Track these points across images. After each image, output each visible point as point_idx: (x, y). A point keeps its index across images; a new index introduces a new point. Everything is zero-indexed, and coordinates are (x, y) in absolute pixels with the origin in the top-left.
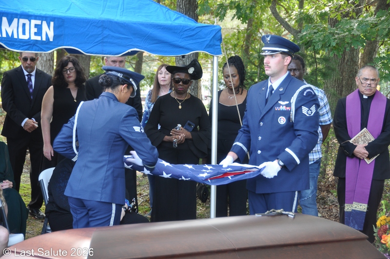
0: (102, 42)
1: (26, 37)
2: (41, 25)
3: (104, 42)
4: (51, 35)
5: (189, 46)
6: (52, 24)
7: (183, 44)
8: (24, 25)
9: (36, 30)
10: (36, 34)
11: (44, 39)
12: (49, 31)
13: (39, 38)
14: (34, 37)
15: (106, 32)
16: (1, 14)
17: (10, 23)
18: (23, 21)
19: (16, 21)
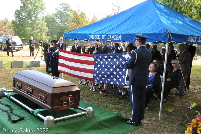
0: (131, 39)
1: (115, 39)
3: (132, 39)
6: (120, 36)
7: (153, 39)
9: (117, 37)
10: (117, 38)
11: (119, 39)
12: (120, 38)
13: (118, 39)
14: (117, 39)
15: (132, 37)
16: (111, 35)
17: (113, 36)
18: (115, 36)
19: (114, 35)
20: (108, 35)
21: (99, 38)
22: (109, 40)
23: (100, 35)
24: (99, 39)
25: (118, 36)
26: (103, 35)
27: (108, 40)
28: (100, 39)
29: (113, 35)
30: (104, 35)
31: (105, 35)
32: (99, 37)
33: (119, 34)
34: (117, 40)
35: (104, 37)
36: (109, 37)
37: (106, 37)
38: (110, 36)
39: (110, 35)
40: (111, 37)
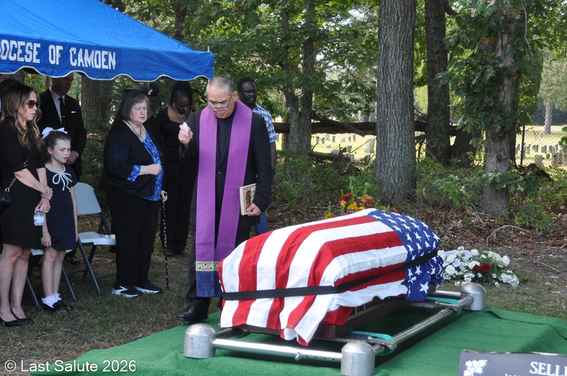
1: (99, 67)
2: (108, 56)
4: (114, 63)
5: (195, 72)
6: (114, 53)
8: (98, 55)
9: (105, 60)
10: (105, 63)
11: (110, 68)
12: (112, 61)
13: (106, 67)
14: (104, 67)
15: (147, 61)
16: (84, 47)
17: (89, 55)
18: (98, 52)
19: (93, 51)
20: (73, 50)
21: (37, 57)
22: (76, 68)
23: (39, 46)
24: (35, 65)
25: (106, 53)
26: (51, 47)
27: (73, 68)
28: (38, 61)
29: (91, 48)
30: (55, 44)
31: (61, 48)
32: (36, 53)
33: (111, 48)
34: (106, 69)
35: (58, 55)
36: (75, 57)
37: (65, 55)
38: (77, 52)
39: (78, 47)
40: (80, 55)
